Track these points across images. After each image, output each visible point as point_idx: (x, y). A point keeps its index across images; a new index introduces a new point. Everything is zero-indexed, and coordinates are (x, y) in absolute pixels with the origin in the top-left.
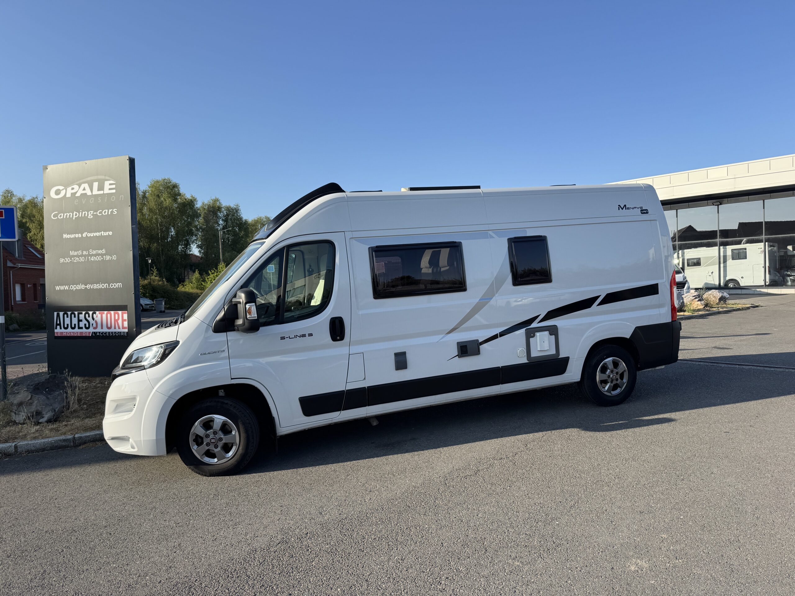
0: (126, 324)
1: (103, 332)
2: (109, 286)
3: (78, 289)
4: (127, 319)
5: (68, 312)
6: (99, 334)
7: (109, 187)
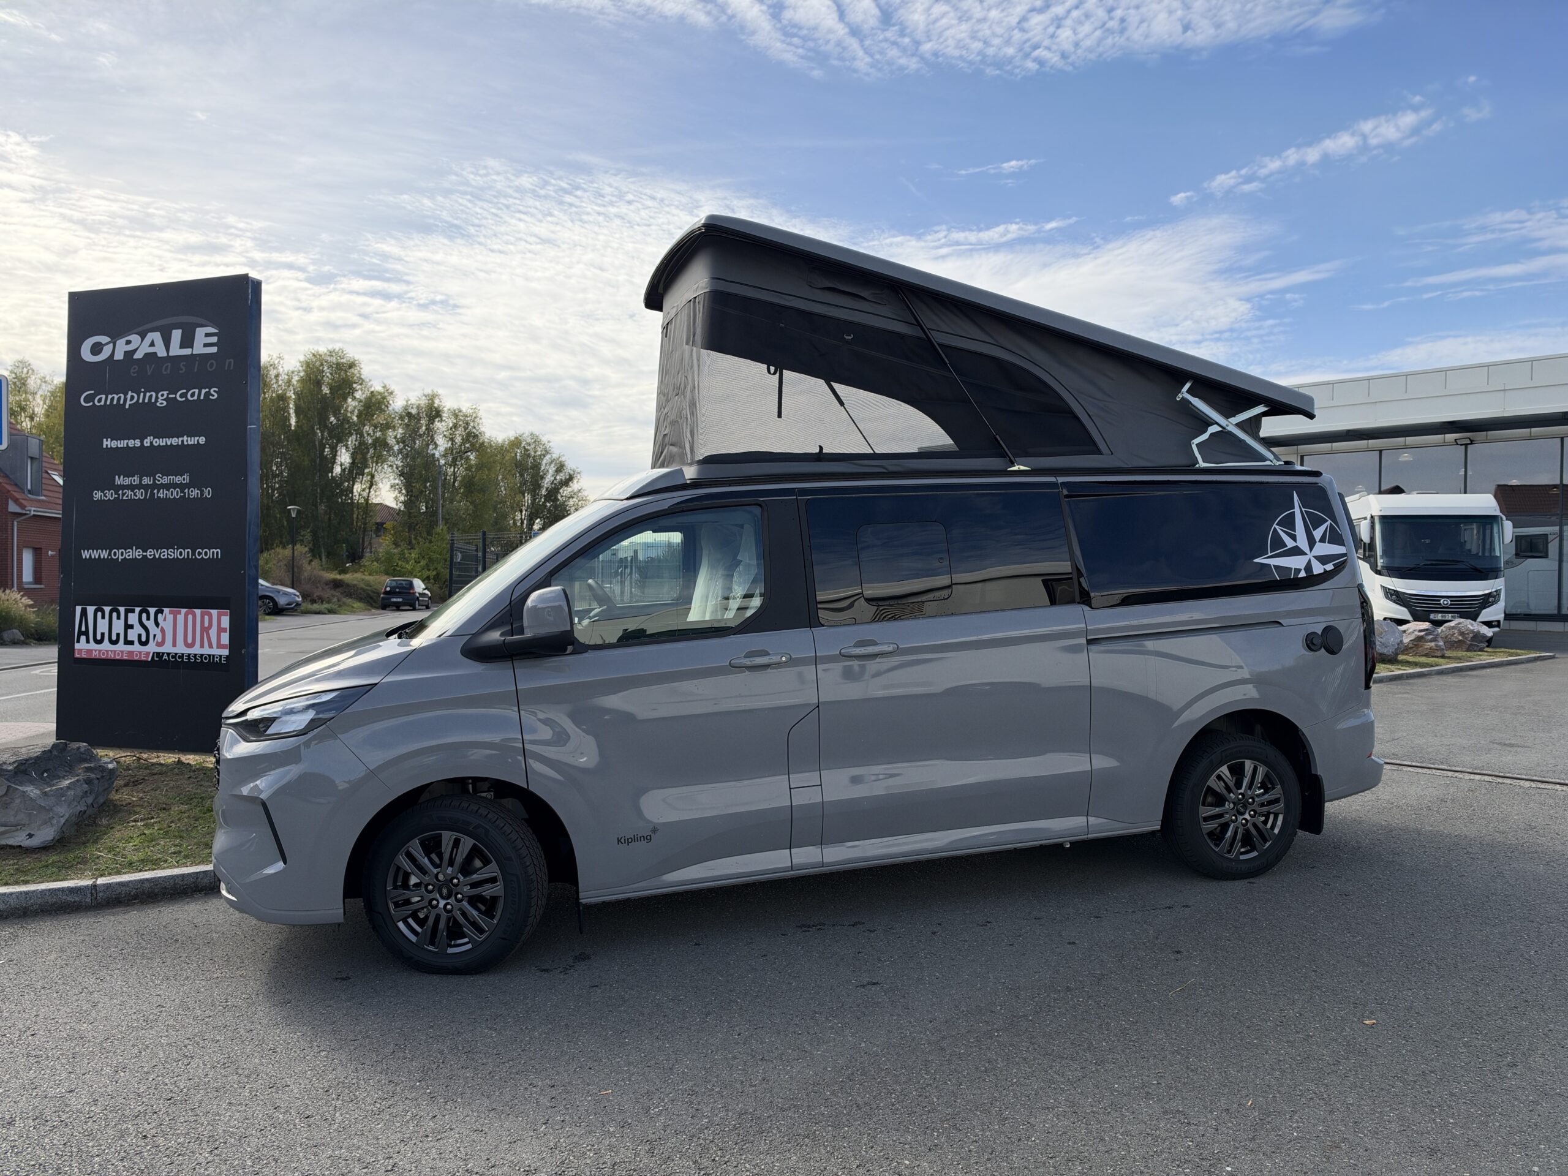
0: (225, 638)
1: (176, 654)
2: (194, 553)
3: (127, 557)
4: (228, 627)
5: (104, 608)
6: (169, 657)
7: (204, 341)
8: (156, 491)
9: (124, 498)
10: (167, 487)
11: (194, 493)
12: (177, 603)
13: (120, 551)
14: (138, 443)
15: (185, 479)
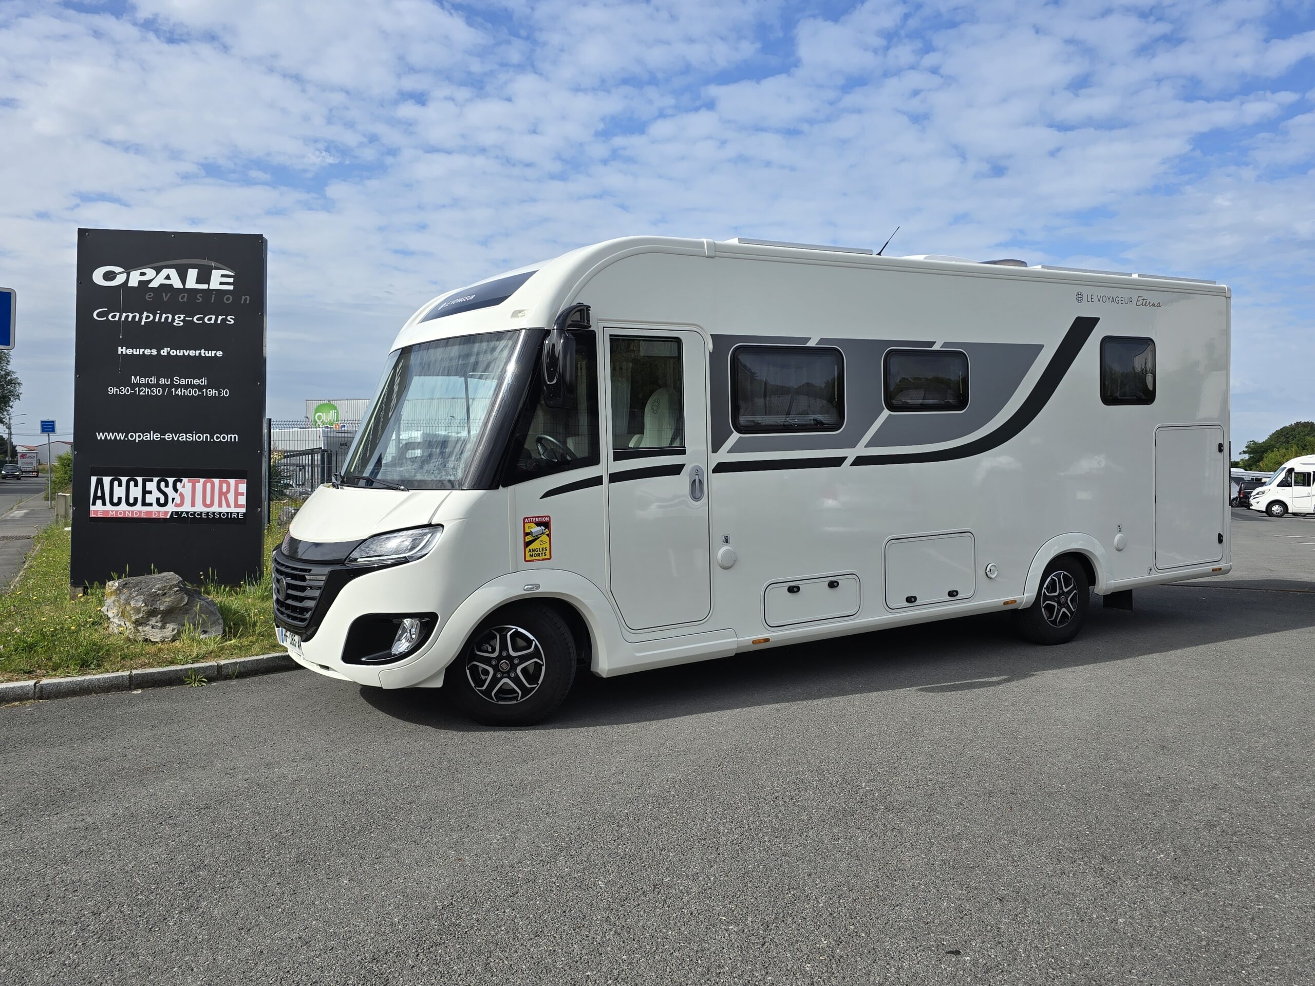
0: (243, 500)
1: (195, 512)
2: (212, 437)
3: (144, 439)
4: (245, 491)
5: (121, 478)
6: (187, 515)
7: (219, 280)
8: (173, 389)
9: (141, 394)
10: (186, 387)
11: (212, 392)
12: (194, 474)
13: (137, 434)
14: (154, 352)
15: (204, 381)
